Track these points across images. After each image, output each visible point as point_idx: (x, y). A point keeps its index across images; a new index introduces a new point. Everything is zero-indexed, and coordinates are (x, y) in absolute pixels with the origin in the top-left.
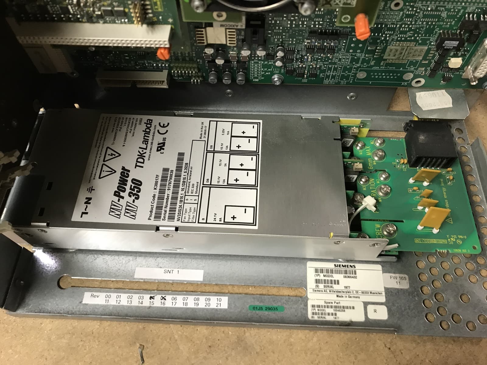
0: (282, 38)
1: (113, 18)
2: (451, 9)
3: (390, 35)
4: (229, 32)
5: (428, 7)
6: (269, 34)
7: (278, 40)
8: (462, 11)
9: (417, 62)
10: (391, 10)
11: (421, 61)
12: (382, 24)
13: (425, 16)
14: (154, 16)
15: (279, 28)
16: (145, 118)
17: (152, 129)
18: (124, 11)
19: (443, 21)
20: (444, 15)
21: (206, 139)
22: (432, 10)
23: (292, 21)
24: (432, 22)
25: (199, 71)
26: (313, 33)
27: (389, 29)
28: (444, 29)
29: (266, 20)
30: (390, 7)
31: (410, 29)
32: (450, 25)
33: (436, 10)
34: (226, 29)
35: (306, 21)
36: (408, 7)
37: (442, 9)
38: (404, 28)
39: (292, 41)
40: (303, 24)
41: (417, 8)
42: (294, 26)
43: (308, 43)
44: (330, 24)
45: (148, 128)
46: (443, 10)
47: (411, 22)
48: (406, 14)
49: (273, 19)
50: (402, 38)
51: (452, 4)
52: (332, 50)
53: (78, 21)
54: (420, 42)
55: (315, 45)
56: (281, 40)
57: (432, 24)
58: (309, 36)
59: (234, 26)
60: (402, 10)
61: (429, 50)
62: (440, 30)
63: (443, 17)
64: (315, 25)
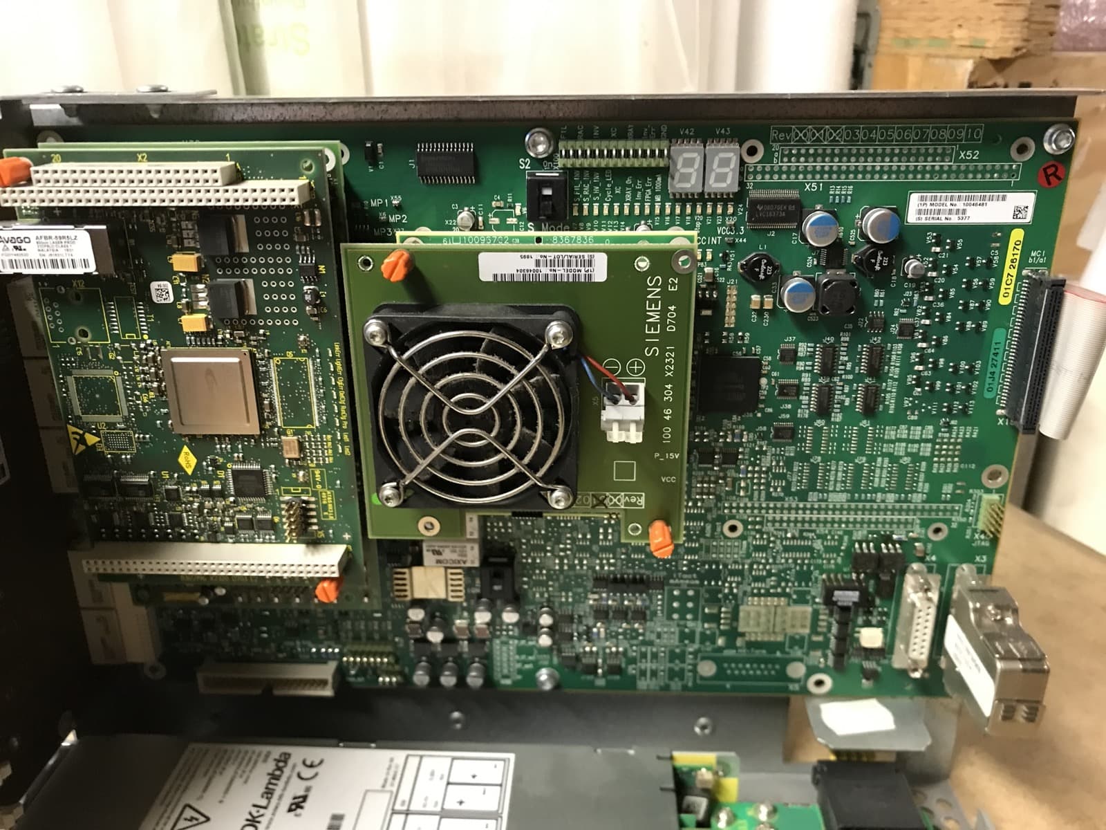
0: (548, 591)
1: (252, 532)
2: (826, 535)
3: (738, 583)
4: (452, 574)
5: (786, 532)
6: (525, 583)
7: (542, 595)
8: (846, 538)
9: (802, 638)
10: (726, 537)
11: (810, 636)
12: (717, 564)
13: (787, 549)
14: (319, 530)
15: (541, 573)
16: (277, 751)
17: (287, 771)
18: (272, 520)
19: (820, 557)
20: (818, 545)
21: (394, 789)
22: (793, 538)
23: (561, 559)
24: (803, 559)
25: (397, 661)
26: (602, 581)
27: (733, 573)
28: (828, 572)
29: (518, 556)
30: (722, 533)
31: (770, 574)
32: (836, 564)
33: (802, 538)
34: (446, 568)
35: (586, 558)
36: (753, 533)
37: (811, 535)
38: (758, 571)
39: (567, 597)
40: (581, 565)
41: (768, 533)
42: (566, 568)
43: (595, 600)
44: (628, 563)
45: (279, 769)
46: (813, 539)
47: (767, 559)
48: (754, 546)
49: (528, 556)
50: (759, 589)
51: (825, 526)
52: (641, 615)
53: (193, 539)
54: (795, 597)
55: (609, 607)
56: (546, 595)
57: (803, 563)
58: (595, 586)
59: (459, 562)
60: (743, 537)
61: (816, 613)
62: (821, 574)
63: (819, 551)
64: (602, 566)
